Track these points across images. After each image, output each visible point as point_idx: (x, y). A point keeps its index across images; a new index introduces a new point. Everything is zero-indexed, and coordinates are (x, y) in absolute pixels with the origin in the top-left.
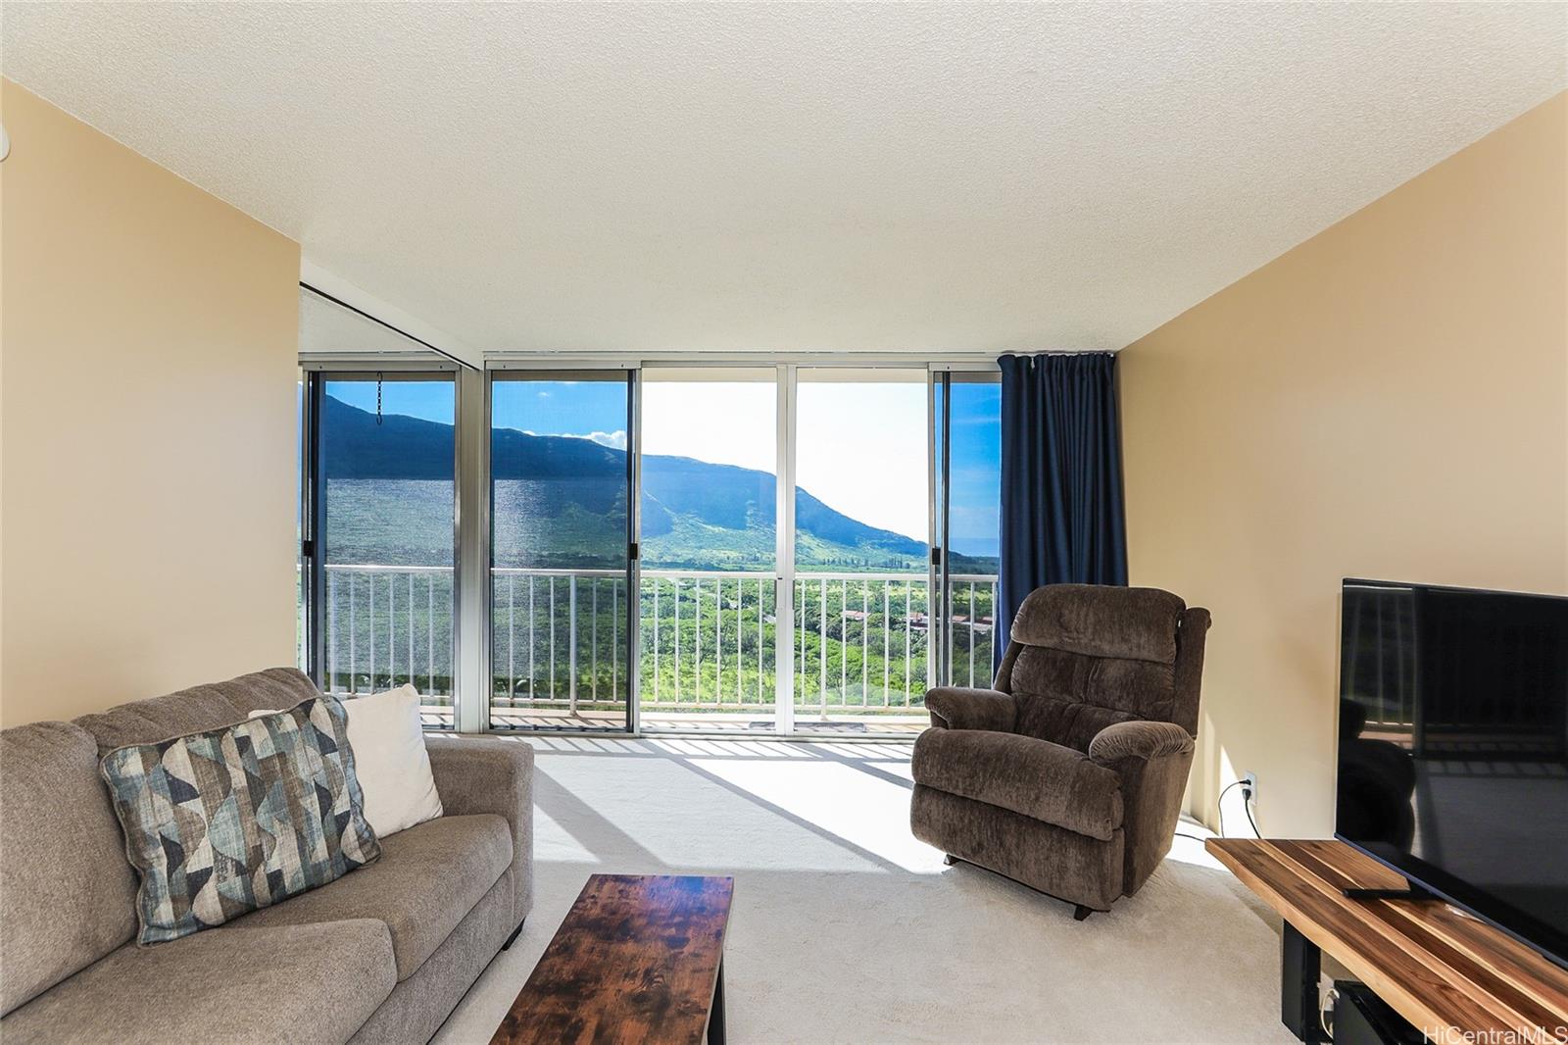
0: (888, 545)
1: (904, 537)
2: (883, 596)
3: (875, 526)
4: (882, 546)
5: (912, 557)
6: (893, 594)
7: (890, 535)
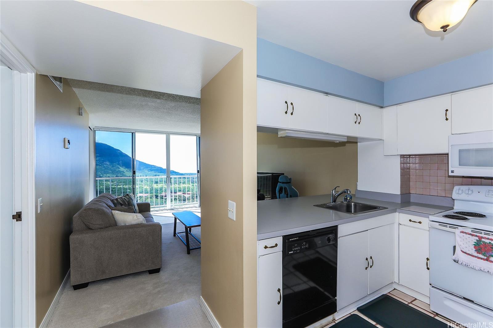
0: (154, 170)
1: (160, 167)
2: (153, 188)
3: (149, 164)
4: (151, 170)
5: (163, 174)
6: (156, 187)
7: (155, 167)
